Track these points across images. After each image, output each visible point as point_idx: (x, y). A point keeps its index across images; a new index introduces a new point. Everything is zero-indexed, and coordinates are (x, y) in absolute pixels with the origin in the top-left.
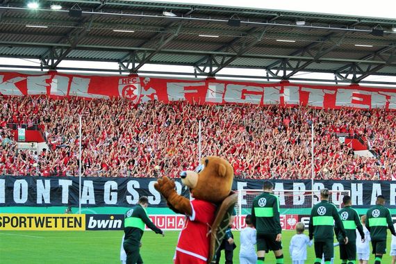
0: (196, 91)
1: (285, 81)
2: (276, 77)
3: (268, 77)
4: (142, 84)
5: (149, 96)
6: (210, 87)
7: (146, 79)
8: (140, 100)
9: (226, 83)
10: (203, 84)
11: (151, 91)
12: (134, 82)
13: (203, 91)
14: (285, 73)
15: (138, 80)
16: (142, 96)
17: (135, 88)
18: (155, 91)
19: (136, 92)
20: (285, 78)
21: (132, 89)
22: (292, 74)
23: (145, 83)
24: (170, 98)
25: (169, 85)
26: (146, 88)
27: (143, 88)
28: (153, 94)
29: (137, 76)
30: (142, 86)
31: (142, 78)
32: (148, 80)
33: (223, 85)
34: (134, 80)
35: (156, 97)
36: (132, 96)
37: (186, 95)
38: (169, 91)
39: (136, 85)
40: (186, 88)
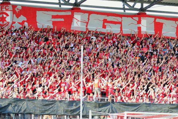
0: (63, 20)
1: (142, 13)
2: (132, 8)
3: (124, 9)
4: (14, 12)
5: (20, 23)
6: (75, 16)
7: (18, 7)
8: (12, 26)
9: (90, 13)
10: (69, 13)
11: (22, 18)
12: (7, 10)
13: (69, 20)
14: (142, 5)
15: (10, 7)
16: (14, 23)
17: (7, 15)
18: (25, 19)
19: (8, 19)
20: (142, 10)
21: (5, 16)
22: (149, 7)
23: (17, 11)
24: (39, 26)
25: (38, 13)
26: (18, 16)
27: (15, 15)
28: (23, 22)
29: (10, 4)
30: (13, 14)
31: (14, 6)
32: (20, 8)
33: (87, 15)
34: (7, 8)
35: (26, 24)
36: (5, 22)
37: (54, 23)
38: (38, 19)
39: (9, 13)
40: (53, 17)
